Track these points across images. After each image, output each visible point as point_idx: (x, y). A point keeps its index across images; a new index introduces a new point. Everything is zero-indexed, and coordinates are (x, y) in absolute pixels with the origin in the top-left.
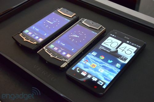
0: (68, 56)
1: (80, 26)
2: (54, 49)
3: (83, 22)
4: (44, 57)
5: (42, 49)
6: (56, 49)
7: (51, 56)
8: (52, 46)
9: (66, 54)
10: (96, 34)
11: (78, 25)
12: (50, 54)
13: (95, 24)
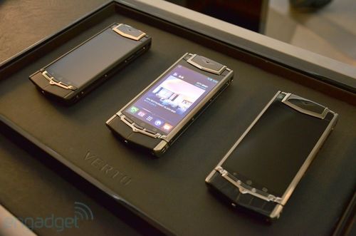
0: (167, 127)
1: (185, 68)
2: (139, 114)
3: (189, 61)
4: (119, 131)
5: (115, 116)
6: (141, 114)
7: (134, 129)
8: (133, 110)
9: (163, 125)
10: (217, 82)
11: (180, 66)
12: (132, 126)
13: (212, 63)
